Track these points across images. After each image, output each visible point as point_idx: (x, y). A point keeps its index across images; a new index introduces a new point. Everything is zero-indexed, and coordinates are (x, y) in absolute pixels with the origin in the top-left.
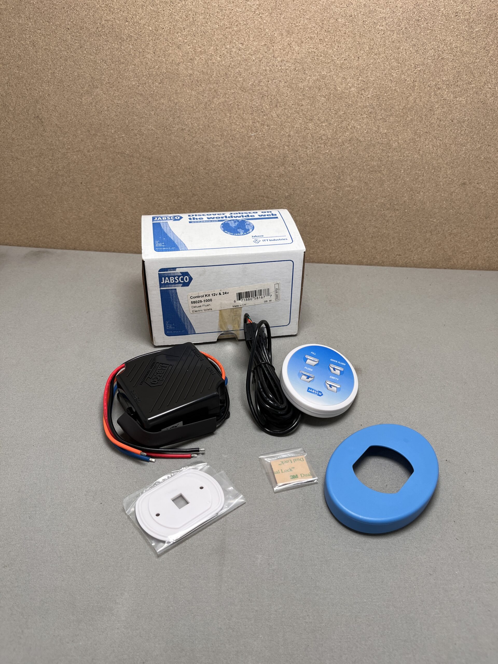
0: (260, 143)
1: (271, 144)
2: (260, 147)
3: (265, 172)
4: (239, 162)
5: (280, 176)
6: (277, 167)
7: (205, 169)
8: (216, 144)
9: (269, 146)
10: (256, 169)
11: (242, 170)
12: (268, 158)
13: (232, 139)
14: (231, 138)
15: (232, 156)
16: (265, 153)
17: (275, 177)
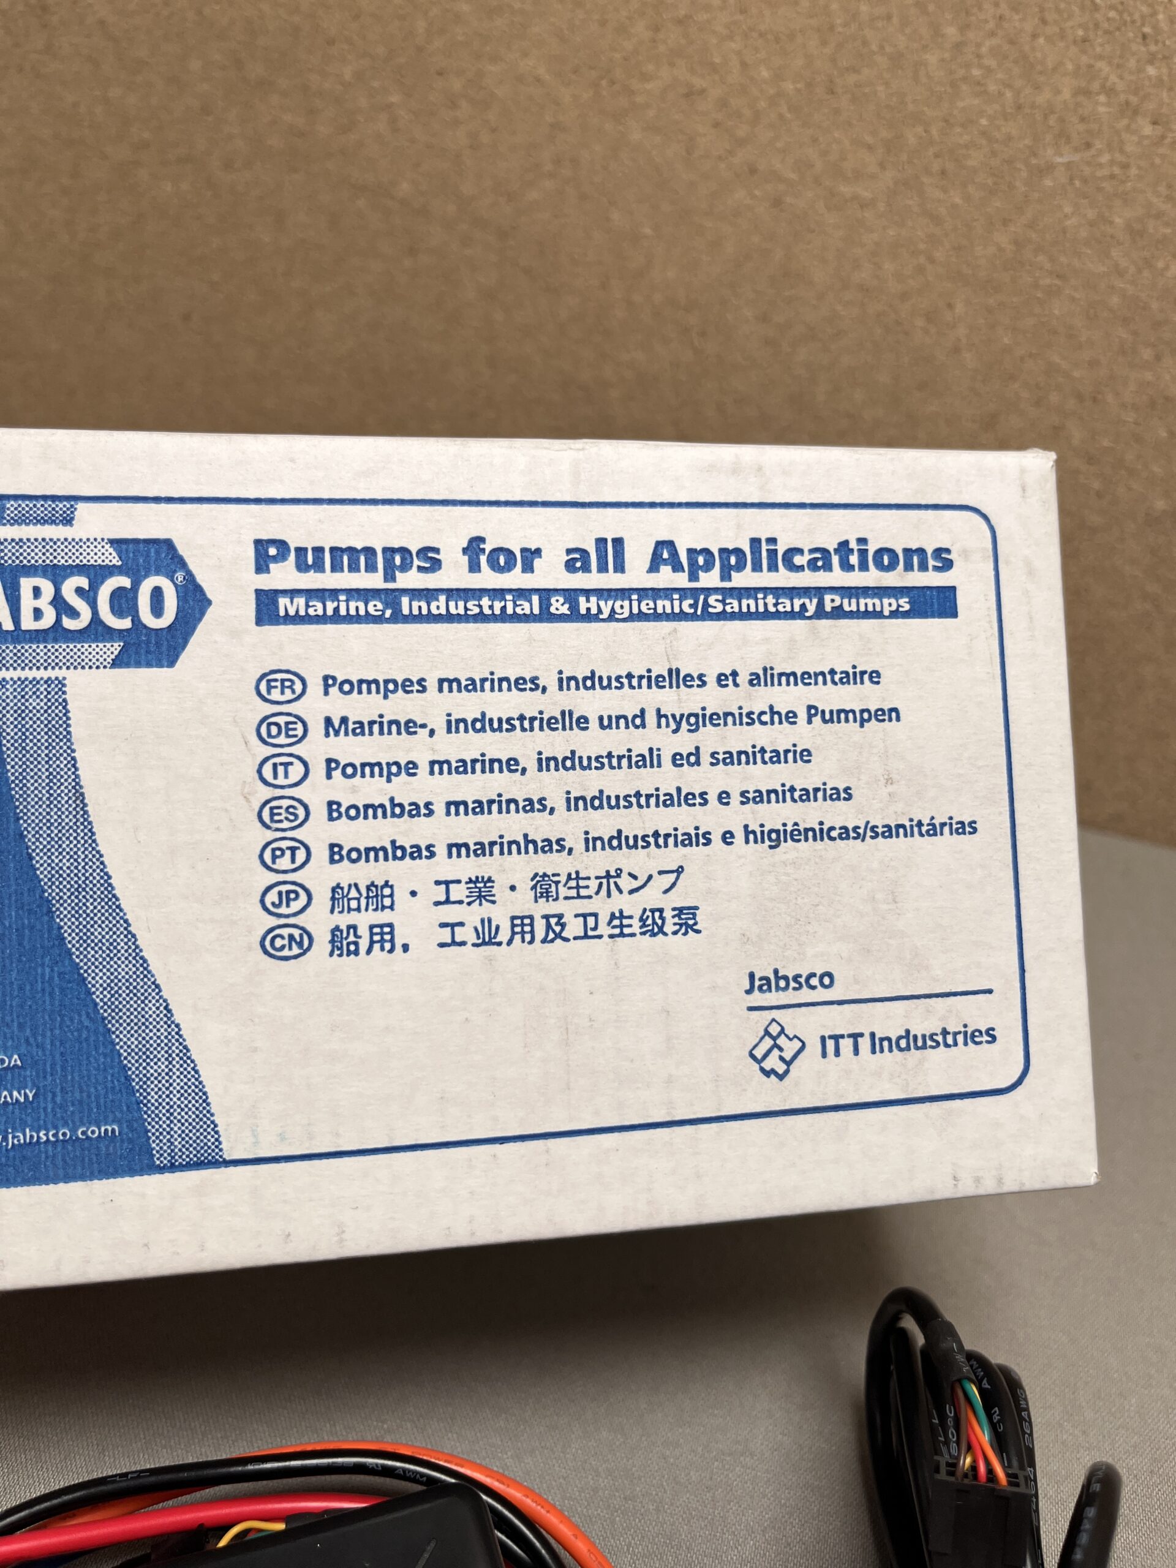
0: (1091, 214)
1: (1151, 225)
2: (1084, 233)
3: (1076, 374)
4: (950, 306)
5: (1153, 404)
6: (1147, 354)
7: (764, 318)
8: (845, 189)
9: (1135, 233)
10: (1031, 355)
11: (956, 350)
12: (1115, 300)
13: (943, 172)
14: (936, 167)
15: (920, 270)
16: (1102, 269)
17: (1124, 406)
